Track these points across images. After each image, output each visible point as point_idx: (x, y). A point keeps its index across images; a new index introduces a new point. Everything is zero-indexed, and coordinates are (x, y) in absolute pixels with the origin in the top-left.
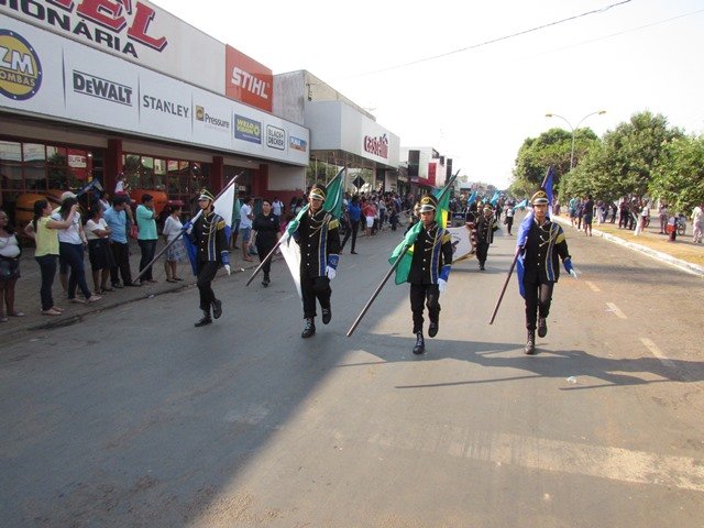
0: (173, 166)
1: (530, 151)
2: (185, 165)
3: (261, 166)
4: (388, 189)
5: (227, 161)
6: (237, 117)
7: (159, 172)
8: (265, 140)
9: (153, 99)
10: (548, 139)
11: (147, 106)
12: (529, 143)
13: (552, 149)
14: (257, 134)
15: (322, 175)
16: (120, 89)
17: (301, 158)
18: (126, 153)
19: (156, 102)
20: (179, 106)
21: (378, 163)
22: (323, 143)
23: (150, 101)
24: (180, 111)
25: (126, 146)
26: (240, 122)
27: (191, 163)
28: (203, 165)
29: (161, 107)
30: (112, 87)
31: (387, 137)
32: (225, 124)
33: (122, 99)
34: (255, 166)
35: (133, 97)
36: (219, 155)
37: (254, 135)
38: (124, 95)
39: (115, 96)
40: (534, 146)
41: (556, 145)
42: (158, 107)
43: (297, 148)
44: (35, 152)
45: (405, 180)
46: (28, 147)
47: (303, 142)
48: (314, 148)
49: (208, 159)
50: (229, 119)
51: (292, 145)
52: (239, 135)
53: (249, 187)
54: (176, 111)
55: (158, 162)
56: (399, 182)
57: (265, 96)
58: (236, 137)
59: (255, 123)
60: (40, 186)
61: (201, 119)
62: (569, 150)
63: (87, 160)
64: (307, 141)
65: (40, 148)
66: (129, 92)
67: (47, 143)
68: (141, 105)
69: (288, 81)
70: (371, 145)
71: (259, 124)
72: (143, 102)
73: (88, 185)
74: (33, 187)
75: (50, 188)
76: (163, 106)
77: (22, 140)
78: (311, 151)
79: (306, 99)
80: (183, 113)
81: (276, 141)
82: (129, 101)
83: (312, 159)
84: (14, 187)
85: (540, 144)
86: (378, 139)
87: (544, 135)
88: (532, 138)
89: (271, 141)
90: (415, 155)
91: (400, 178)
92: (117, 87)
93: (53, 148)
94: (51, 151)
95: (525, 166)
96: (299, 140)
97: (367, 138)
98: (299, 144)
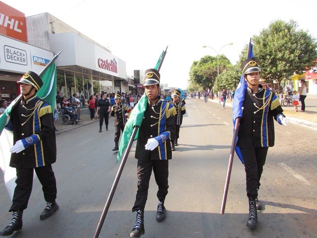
1: (196, 67)
10: (205, 61)
12: (195, 63)
13: (207, 65)
40: (197, 65)
41: (209, 63)
43: (41, 64)
57: (20, 31)
62: (216, 65)
69: (36, 21)
79: (50, 32)
85: (201, 63)
87: (202, 59)
88: (196, 61)
95: (194, 75)
96: (42, 59)
97: (100, 60)
98: (44, 62)
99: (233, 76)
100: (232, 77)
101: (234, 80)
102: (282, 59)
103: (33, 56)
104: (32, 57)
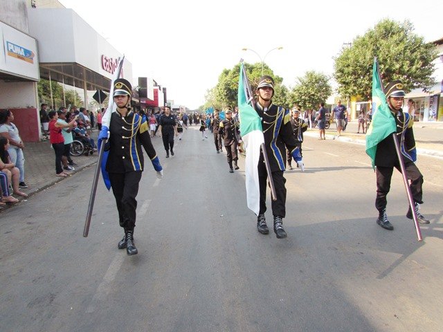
1: (228, 78)
12: (227, 73)
40: (230, 74)
43: (19, 57)
45: (137, 101)
47: (26, 51)
48: (44, 60)
51: (11, 53)
64: (34, 51)
78: (40, 64)
79: (28, 5)
85: (234, 73)
87: (236, 67)
90: (143, 81)
91: (133, 99)
95: (225, 89)
96: (21, 48)
97: (104, 57)
98: (22, 53)
99: (302, 92)
100: (300, 93)
101: (303, 97)
102: (401, 72)
103: (8, 42)
104: (6, 43)
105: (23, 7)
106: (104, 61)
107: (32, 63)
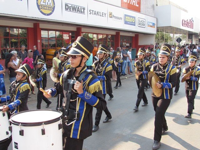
0: (100, 37)
2: (105, 36)
3: (135, 35)
4: (194, 43)
5: (121, 34)
6: (126, 15)
7: (95, 39)
8: (137, 24)
9: (93, 11)
11: (90, 14)
14: (134, 22)
15: (162, 38)
16: (81, 8)
17: (153, 31)
18: (83, 33)
19: (94, 12)
20: (102, 13)
21: (189, 31)
22: (162, 24)
23: (92, 12)
24: (103, 15)
25: (83, 30)
26: (126, 17)
27: (107, 35)
28: (112, 36)
29: (96, 14)
30: (78, 8)
31: (193, 19)
32: (120, 18)
33: (82, 12)
34: (133, 35)
35: (86, 11)
36: (118, 31)
37: (132, 22)
38: (82, 10)
39: (79, 11)
42: (94, 14)
43: (151, 26)
44: (52, 34)
46: (50, 32)
48: (158, 26)
49: (114, 33)
50: (122, 16)
51: (149, 26)
52: (126, 23)
53: (131, 44)
54: (101, 15)
55: (95, 36)
56: (199, 39)
57: (138, 6)
58: (125, 24)
59: (133, 17)
60: (54, 46)
61: (111, 17)
63: (69, 36)
64: (156, 23)
65: (54, 32)
66: (84, 9)
67: (56, 30)
68: (89, 13)
70: (185, 23)
71: (134, 18)
72: (89, 12)
73: (69, 45)
74: (52, 47)
75: (57, 47)
76: (97, 13)
77: (48, 30)
78: (157, 27)
79: (155, 5)
80: (104, 15)
81: (142, 24)
82: (84, 13)
83: (158, 31)
84: (46, 47)
86: (189, 21)
89: (140, 24)
92: (80, 8)
93: (58, 32)
94: (58, 33)
96: (152, 23)
97: (184, 20)
98: (152, 25)
105: (153, 6)
106: (184, 22)
107: (154, 28)
